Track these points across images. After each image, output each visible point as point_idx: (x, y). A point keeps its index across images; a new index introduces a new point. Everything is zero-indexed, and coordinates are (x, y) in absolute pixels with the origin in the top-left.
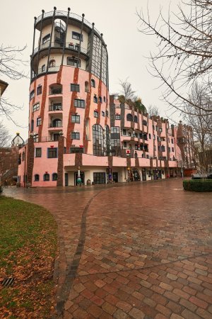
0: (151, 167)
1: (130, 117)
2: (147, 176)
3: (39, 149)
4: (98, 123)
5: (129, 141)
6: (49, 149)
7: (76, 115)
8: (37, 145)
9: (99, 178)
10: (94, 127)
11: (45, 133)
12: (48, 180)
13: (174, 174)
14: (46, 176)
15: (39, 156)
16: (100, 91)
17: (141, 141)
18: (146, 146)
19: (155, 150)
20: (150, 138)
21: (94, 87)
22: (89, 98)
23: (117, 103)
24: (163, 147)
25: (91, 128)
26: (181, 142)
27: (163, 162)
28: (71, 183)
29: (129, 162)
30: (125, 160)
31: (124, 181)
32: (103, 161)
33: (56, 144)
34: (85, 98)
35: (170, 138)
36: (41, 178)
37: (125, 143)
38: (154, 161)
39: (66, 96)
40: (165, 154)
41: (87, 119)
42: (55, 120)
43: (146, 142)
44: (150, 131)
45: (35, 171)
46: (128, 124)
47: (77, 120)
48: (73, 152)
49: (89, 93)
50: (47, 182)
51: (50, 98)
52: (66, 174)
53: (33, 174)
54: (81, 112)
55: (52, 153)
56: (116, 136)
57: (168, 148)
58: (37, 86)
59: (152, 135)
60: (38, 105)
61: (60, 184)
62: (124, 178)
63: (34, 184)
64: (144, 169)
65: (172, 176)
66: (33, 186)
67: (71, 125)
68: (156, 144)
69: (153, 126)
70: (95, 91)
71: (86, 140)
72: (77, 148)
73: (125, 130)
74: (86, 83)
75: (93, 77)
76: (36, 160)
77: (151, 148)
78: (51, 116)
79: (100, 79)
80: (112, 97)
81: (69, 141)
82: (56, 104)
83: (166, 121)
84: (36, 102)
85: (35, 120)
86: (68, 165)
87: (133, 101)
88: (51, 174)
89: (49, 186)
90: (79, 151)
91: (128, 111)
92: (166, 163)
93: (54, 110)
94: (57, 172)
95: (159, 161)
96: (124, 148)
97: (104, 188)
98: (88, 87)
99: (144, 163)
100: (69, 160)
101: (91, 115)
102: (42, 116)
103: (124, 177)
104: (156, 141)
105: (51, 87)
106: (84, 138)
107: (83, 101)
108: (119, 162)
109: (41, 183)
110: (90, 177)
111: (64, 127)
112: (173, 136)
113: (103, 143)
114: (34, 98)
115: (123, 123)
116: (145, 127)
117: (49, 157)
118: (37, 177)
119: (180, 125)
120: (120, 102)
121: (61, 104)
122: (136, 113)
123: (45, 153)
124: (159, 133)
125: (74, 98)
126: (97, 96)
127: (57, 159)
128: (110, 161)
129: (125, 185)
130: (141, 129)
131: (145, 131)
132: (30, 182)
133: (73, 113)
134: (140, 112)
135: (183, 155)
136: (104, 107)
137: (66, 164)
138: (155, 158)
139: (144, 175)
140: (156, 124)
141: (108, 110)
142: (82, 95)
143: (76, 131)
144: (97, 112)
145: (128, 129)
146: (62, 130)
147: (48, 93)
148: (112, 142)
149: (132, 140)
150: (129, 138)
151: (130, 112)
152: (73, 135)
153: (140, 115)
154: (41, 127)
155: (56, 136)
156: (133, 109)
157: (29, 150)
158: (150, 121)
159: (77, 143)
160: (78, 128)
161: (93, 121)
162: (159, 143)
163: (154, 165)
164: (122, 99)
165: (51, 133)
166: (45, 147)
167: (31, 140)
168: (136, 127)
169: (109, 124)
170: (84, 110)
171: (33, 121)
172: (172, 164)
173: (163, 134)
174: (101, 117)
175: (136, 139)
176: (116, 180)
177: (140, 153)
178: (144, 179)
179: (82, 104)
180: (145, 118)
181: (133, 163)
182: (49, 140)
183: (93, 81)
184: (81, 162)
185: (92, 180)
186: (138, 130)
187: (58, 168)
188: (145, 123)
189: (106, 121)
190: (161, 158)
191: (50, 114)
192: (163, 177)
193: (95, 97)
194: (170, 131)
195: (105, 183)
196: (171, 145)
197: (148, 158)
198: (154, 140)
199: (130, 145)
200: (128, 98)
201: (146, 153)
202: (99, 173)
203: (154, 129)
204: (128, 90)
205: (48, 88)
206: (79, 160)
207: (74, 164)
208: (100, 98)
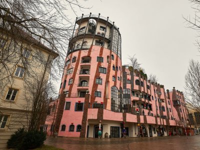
0: (156, 125)
1: (138, 82)
2: (153, 132)
3: (69, 103)
4: (115, 86)
5: (137, 101)
6: (76, 103)
7: (99, 78)
8: (67, 100)
9: (114, 130)
10: (112, 88)
11: (75, 91)
12: (73, 131)
13: (174, 133)
14: (72, 126)
15: (68, 108)
16: (117, 63)
17: (147, 101)
18: (150, 106)
19: (157, 110)
20: (153, 99)
21: (113, 59)
22: (109, 67)
23: (128, 72)
24: (163, 107)
25: (110, 88)
26: (176, 104)
27: (165, 120)
28: (91, 135)
29: (139, 119)
30: (136, 116)
31: (134, 136)
32: (119, 117)
33: (83, 100)
34: (107, 67)
35: (167, 100)
36: (67, 129)
37: (134, 102)
38: (158, 119)
39: (94, 65)
40: (165, 113)
41: (107, 82)
42: (83, 81)
43: (150, 102)
44: (153, 94)
45: (64, 121)
46: (136, 87)
47: (100, 82)
48: (94, 107)
49: (109, 63)
50: (72, 132)
51: (81, 66)
52: (88, 126)
53: (61, 125)
54: (103, 76)
55: (79, 107)
56: (127, 96)
57: (167, 109)
58: (73, 57)
59: (154, 96)
60: (71, 70)
61: (82, 136)
62: (134, 133)
63: (60, 133)
64: (150, 125)
65: (172, 134)
66: (59, 135)
67: (95, 86)
68: (158, 105)
69: (154, 90)
70: (113, 62)
71: (106, 99)
72: (99, 104)
73: (133, 92)
74: (108, 57)
75: (113, 53)
76: (65, 112)
77: (154, 107)
78: (80, 78)
79: (117, 55)
80: (124, 67)
81: (93, 98)
82: (85, 70)
83: (162, 86)
84: (70, 67)
85: (68, 80)
86: (91, 118)
87: (138, 70)
88: (76, 125)
89: (73, 136)
90: (101, 107)
91: (136, 78)
92: (168, 122)
93: (83, 74)
94: (81, 124)
95: (162, 119)
96: (134, 106)
97: (119, 142)
98: (109, 60)
99: (151, 120)
100: (93, 114)
101: (111, 79)
102: (73, 78)
104: (157, 102)
105: (83, 58)
106: (105, 96)
107: (105, 68)
108: (131, 118)
109: (66, 134)
110: (107, 130)
111: (90, 87)
112: (169, 98)
113: (117, 102)
114: (69, 65)
115: (132, 86)
116: (149, 91)
117: (76, 111)
118: (64, 127)
119: (174, 90)
120: (130, 70)
121: (88, 70)
122: (142, 80)
123: (73, 106)
124: (159, 96)
125: (99, 66)
126: (115, 66)
127: (82, 112)
128: (124, 117)
129: (136, 141)
130: (146, 92)
131: (149, 93)
132: (58, 131)
133: (97, 77)
134: (145, 79)
135: (179, 115)
136: (119, 74)
137: (90, 117)
138: (158, 117)
139: (151, 132)
140: (156, 88)
141: (122, 76)
142: (104, 64)
143: (98, 90)
144: (115, 77)
145: (136, 91)
146: (88, 89)
147: (80, 62)
148: (124, 102)
149: (140, 100)
150: (137, 99)
151: (138, 78)
152: (96, 93)
153: (145, 81)
154: (71, 86)
155: (82, 93)
156: (140, 76)
157: (60, 104)
158: (152, 86)
159: (99, 100)
160: (101, 88)
161: (112, 83)
162: (160, 104)
163: (159, 123)
164: (131, 68)
165: (79, 90)
166: (74, 101)
167: (63, 96)
168: (142, 90)
169: (122, 86)
170: (105, 75)
171: (65, 81)
172: (172, 123)
173: (162, 97)
174: (117, 81)
175: (143, 100)
176: (127, 134)
177: (146, 111)
178: (151, 136)
179: (105, 71)
180: (148, 84)
181: (142, 121)
182: (77, 96)
183: (113, 56)
184: (102, 116)
185: (109, 134)
186: (144, 92)
187: (83, 120)
188: (148, 87)
189: (120, 84)
190: (163, 117)
191: (80, 77)
192: (166, 134)
193: (114, 67)
194: (167, 94)
195: (119, 137)
196: (169, 106)
197: (152, 116)
198: (156, 101)
199: (138, 104)
200: (135, 68)
201: (151, 112)
202: (115, 127)
203: (155, 92)
204: (135, 62)
205: (81, 59)
206: (100, 114)
207: (96, 118)
208: (117, 67)
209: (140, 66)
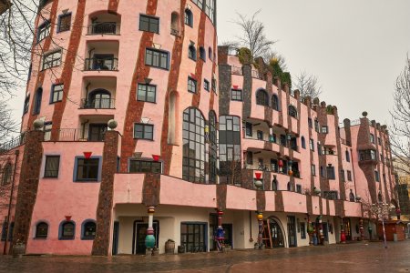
0: (308, 215)
1: (263, 97)
2: (299, 235)
3: (54, 160)
4: (195, 106)
5: (258, 151)
6: (78, 159)
7: (148, 84)
8: (48, 149)
9: (190, 232)
10: (187, 113)
11: (71, 120)
12: (71, 237)
13: (354, 235)
14: (67, 225)
15: (53, 173)
16: (201, 36)
17: (286, 152)
18: (296, 164)
19: (313, 175)
20: (304, 146)
21: (190, 24)
22: (178, 47)
23: (235, 65)
24: (331, 168)
25: (181, 114)
26: (367, 160)
27: (332, 203)
28: (126, 247)
29: (261, 201)
30: (253, 194)
31: (248, 245)
32: (205, 196)
33: (97, 149)
34: (169, 48)
35: (344, 148)
36: (54, 232)
37: (250, 153)
38: (315, 201)
39: (128, 40)
40: (334, 185)
41: (172, 94)
42: (97, 90)
43: (296, 155)
44: (304, 132)
45: (39, 212)
46: (258, 112)
47: (150, 94)
48: (134, 170)
49: (179, 38)
50: (67, 242)
51: (88, 42)
52: (116, 224)
53: (34, 222)
54: (159, 77)
55: (87, 170)
56: (232, 138)
57: (342, 171)
58: (59, 13)
59: (307, 139)
60: (57, 55)
61: (100, 250)
62: (247, 239)
63: (33, 245)
64: (292, 218)
65: (348, 238)
66: (29, 251)
67: (135, 106)
68: (316, 162)
69: (310, 120)
70: (191, 34)
71: (167, 146)
72: (146, 161)
73: (250, 125)
74: (174, 16)
75: (189, 5)
76: (44, 185)
77: (305, 169)
78: (88, 82)
79: (203, 10)
80: (224, 50)
81: (129, 144)
82: (102, 57)
83: (333, 110)
84: (52, 47)
85: (47, 87)
86: (125, 201)
87: (267, 61)
88: (79, 222)
89: (72, 252)
90: (152, 169)
91: (258, 84)
92: (340, 207)
93: (95, 69)
94: (94, 217)
95: (324, 201)
96: (249, 167)
97: (203, 263)
98: (178, 26)
99: (295, 203)
100: (129, 188)
101: (183, 86)
102: (65, 81)
103: (247, 237)
104: (316, 154)
105: (94, 17)
106: (164, 138)
107: (167, 53)
108: (240, 198)
109: (52, 245)
110: (173, 233)
111: (118, 109)
112: (349, 143)
113: (202, 155)
114: (49, 39)
115: (247, 108)
116: (294, 121)
117: (77, 180)
118: (42, 229)
119: (364, 121)
120: (241, 61)
121: (112, 57)
122: (275, 89)
123: (67, 168)
124: (322, 136)
125: (146, 46)
126: (196, 46)
127: (98, 185)
128: (221, 196)
129: (252, 258)
130: (285, 125)
131: (294, 129)
132: (24, 240)
133: (141, 79)
134: (283, 88)
135: (372, 188)
136: (209, 71)
137: (120, 197)
138: (315, 193)
139: (292, 235)
140: (314, 115)
141: (216, 77)
142: (163, 40)
143: (144, 120)
144: (194, 79)
145: (258, 122)
146: (112, 117)
147: (84, 31)
148: (223, 154)
149: (268, 149)
150: (260, 145)
151: (263, 85)
152: (138, 129)
153: (284, 94)
154: (60, 106)
155: (96, 128)
156: (270, 78)
157: (28, 160)
158: (304, 108)
159: (147, 149)
160: (151, 114)
161: (185, 100)
162: (322, 158)
163: (316, 211)
164: (244, 55)
165: (84, 121)
166: (70, 151)
167: (33, 136)
168: (275, 120)
169: (216, 108)
170: (166, 74)
171: (39, 91)
172: (351, 210)
173: (331, 140)
174: (203, 92)
175: (276, 148)
176: (229, 242)
177: (283, 180)
178: (293, 244)
179: (164, 60)
180: (294, 102)
181: (270, 206)
182: (79, 136)
183: (189, 12)
184: (157, 194)
185: (178, 243)
186: (280, 126)
187: (100, 208)
188: (293, 112)
189: (212, 102)
190: (328, 194)
191: (85, 78)
192: (332, 239)
193: (191, 48)
194: (343, 134)
195: (205, 250)
196: (347, 166)
197: (299, 192)
198: (312, 151)
199: (261, 160)
200: (256, 54)
201: (297, 181)
202: (194, 224)
203: (310, 126)
204: (256, 36)
205: (86, 21)
206: (152, 189)
207: (140, 201)
208: (202, 50)
209: (273, 49)
